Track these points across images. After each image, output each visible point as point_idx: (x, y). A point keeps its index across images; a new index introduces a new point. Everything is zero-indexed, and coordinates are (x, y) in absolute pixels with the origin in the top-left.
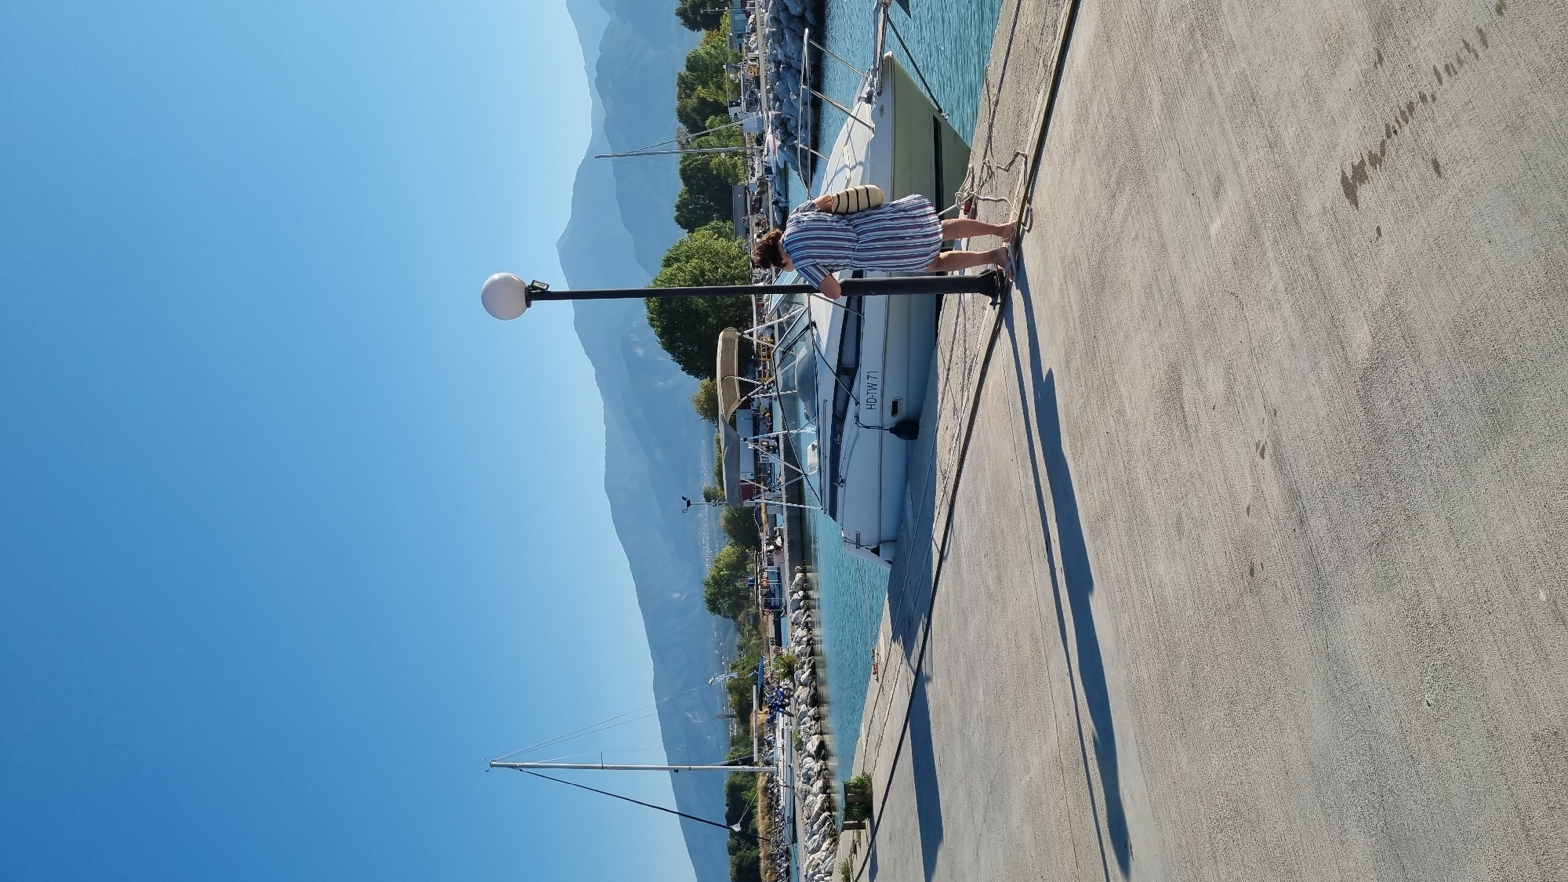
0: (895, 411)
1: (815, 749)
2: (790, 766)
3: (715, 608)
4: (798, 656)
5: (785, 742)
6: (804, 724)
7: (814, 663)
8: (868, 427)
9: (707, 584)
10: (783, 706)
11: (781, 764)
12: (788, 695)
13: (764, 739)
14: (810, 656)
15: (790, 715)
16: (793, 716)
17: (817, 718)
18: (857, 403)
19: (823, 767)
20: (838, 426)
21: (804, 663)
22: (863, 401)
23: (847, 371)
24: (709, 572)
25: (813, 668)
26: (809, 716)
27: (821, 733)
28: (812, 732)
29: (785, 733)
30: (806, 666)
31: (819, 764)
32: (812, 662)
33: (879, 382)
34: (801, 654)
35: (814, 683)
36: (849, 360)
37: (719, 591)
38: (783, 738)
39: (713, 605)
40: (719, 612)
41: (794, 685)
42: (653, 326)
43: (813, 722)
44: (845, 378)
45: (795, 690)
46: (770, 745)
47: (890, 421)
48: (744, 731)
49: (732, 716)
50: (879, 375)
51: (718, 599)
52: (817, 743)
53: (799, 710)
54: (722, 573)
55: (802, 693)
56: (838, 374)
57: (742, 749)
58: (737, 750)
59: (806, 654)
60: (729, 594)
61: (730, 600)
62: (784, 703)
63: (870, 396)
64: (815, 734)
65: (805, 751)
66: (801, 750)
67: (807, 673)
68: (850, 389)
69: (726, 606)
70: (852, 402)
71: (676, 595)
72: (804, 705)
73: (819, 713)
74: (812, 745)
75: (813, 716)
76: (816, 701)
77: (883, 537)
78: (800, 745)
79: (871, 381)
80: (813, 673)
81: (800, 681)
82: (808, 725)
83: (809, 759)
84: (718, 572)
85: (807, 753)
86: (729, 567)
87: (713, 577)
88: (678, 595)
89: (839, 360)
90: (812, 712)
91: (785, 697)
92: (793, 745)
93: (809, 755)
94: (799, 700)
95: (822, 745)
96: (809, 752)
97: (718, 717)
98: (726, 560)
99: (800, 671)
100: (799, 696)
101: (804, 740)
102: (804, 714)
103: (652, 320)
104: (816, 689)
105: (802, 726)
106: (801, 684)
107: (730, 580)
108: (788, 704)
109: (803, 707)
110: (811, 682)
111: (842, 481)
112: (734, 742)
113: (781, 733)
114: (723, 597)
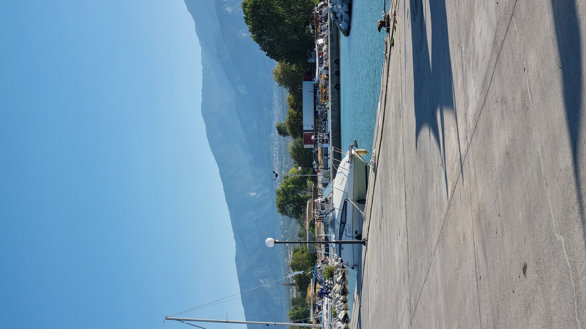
0: (356, 232)
1: (342, 317)
2: (330, 325)
3: (283, 210)
4: (336, 267)
5: (328, 312)
6: (338, 304)
7: (344, 272)
8: (349, 237)
9: (278, 193)
10: (327, 294)
11: (325, 323)
12: (330, 288)
13: (316, 305)
14: (342, 268)
15: (330, 298)
16: (332, 299)
17: (345, 302)
18: (346, 231)
19: (346, 327)
20: (341, 235)
21: (339, 272)
22: (347, 230)
23: (343, 223)
24: (279, 186)
25: (344, 275)
26: (341, 300)
27: (346, 309)
28: (342, 308)
29: (329, 307)
30: (340, 273)
31: (344, 325)
32: (343, 272)
33: (351, 227)
34: (338, 266)
35: (344, 283)
36: (344, 220)
37: (287, 199)
38: (327, 309)
39: (282, 208)
40: (286, 213)
41: (334, 283)
42: (248, 24)
43: (342, 303)
44: (342, 225)
45: (334, 285)
46: (320, 308)
47: (355, 235)
48: (301, 295)
49: (293, 284)
50: (351, 225)
51: (286, 205)
52: (344, 315)
53: (335, 296)
54: (289, 186)
55: (337, 287)
56: (340, 225)
57: (299, 308)
58: (296, 309)
59: (340, 267)
60: (294, 202)
61: (294, 205)
62: (327, 292)
63: (349, 230)
64: (343, 310)
65: (338, 318)
66: (335, 317)
67: (340, 277)
68: (344, 227)
69: (291, 209)
70: (344, 231)
71: (253, 194)
72: (338, 294)
73: (346, 299)
74: (341, 315)
75: (343, 300)
76: (344, 292)
77: (355, 264)
78: (335, 315)
79: (349, 226)
80: (344, 277)
81: (336, 281)
82: (340, 305)
83: (340, 322)
84: (286, 186)
85: (338, 319)
86: (294, 182)
87: (283, 189)
88: (255, 194)
89: (341, 220)
90: (342, 298)
91: (328, 288)
92: (332, 315)
93: (340, 320)
94: (336, 292)
95: (346, 316)
96: (339, 319)
97: (283, 284)
98: (293, 177)
99: (336, 276)
100: (335, 289)
101: (337, 312)
102: (338, 299)
103: (246, 19)
104: (344, 286)
105: (337, 306)
106: (337, 282)
107: (293, 192)
108: (330, 293)
109: (337, 295)
110: (342, 282)
111: (343, 248)
112: (294, 302)
113: (326, 306)
114: (289, 203)
